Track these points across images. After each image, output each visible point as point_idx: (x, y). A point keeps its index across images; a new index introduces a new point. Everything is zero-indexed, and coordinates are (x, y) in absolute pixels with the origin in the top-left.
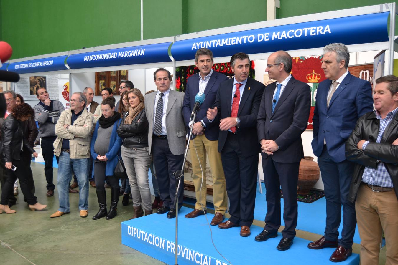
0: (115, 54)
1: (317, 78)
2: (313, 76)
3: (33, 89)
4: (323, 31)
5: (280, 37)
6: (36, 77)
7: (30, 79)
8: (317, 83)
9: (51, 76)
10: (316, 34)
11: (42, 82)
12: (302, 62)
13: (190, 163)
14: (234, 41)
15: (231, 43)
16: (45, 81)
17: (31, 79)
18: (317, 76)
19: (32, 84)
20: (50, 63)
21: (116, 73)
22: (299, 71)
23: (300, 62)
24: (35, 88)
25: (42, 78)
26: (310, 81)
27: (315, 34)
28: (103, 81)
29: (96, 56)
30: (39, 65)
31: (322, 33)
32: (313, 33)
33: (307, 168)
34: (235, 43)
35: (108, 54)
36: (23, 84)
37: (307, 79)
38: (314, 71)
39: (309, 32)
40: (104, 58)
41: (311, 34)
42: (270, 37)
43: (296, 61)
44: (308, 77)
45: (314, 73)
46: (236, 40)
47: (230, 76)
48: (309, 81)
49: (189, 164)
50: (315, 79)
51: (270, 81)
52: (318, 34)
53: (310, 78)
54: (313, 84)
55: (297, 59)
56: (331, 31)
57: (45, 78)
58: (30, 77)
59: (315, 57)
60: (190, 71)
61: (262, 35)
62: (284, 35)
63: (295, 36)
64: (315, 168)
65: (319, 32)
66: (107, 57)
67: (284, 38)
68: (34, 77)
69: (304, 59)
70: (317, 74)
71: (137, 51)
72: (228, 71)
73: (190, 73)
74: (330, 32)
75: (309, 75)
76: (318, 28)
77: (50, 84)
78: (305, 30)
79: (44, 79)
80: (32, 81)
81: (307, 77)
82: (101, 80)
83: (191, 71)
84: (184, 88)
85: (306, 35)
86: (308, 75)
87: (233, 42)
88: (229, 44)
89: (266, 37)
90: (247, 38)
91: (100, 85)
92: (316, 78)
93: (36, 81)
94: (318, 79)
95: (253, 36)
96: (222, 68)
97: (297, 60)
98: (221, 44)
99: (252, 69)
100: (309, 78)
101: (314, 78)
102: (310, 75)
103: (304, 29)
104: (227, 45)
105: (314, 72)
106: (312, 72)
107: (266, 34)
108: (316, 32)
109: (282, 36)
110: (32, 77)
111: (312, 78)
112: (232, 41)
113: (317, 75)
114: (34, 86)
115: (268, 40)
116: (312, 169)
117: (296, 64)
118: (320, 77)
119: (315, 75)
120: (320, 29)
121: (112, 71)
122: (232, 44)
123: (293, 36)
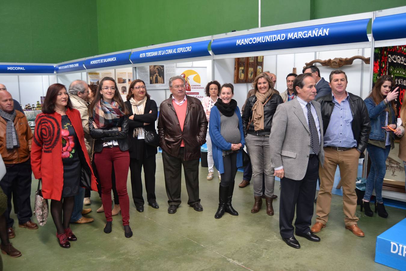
0: (283, 36)
3: (152, 78)
6: (155, 66)
7: (150, 68)
9: (168, 65)
11: (160, 70)
16: (163, 70)
19: (152, 74)
20: (188, 49)
21: (254, 59)
24: (154, 77)
25: (160, 67)
28: (242, 68)
29: (254, 39)
30: (172, 52)
35: (272, 36)
36: (144, 73)
40: (266, 41)
57: (163, 66)
58: (150, 66)
60: (385, 52)
66: (270, 40)
71: (317, 31)
77: (168, 73)
79: (162, 68)
80: (152, 70)
82: (241, 66)
91: (240, 72)
93: (155, 70)
110: (152, 66)
114: (154, 75)
121: (250, 57)
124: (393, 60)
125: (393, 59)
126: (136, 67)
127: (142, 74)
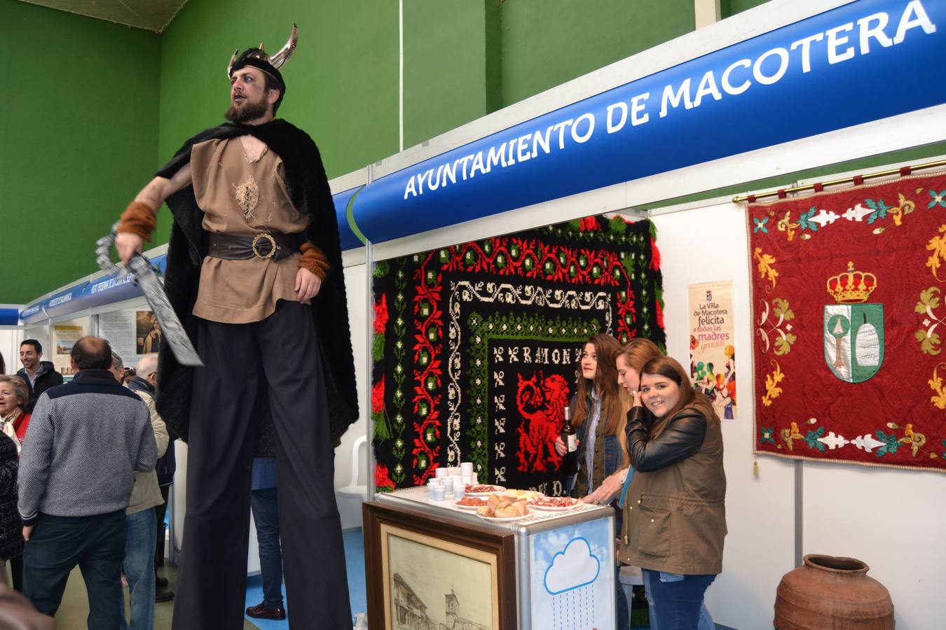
1: (865, 288)
2: (851, 279)
3: (145, 340)
4: (890, 32)
5: (693, 99)
7: (137, 317)
8: (866, 302)
10: (858, 50)
12: (808, 237)
13: (411, 591)
14: (526, 146)
15: (515, 157)
17: (140, 318)
18: (862, 281)
19: (143, 331)
22: (800, 265)
23: (802, 237)
24: (149, 339)
26: (839, 298)
27: (850, 54)
31: (886, 42)
32: (841, 50)
33: (846, 609)
34: (528, 153)
36: (119, 330)
37: (829, 290)
38: (851, 264)
39: (819, 52)
41: (833, 59)
42: (653, 110)
43: (787, 236)
44: (833, 287)
45: (852, 271)
46: (530, 143)
47: (578, 293)
48: (835, 296)
49: (408, 594)
50: (856, 289)
51: (709, 303)
52: (865, 49)
53: (839, 288)
54: (850, 307)
55: (791, 230)
56: (933, 21)
58: (138, 313)
59: (854, 218)
60: (426, 276)
61: (623, 105)
62: (707, 86)
63: (755, 84)
64: (876, 610)
65: (873, 41)
67: (708, 99)
68: (147, 313)
69: (814, 228)
70: (863, 275)
72: (571, 278)
73: (426, 282)
74: (930, 28)
75: (836, 280)
76: (864, 22)
78: (800, 47)
80: (142, 322)
81: (828, 287)
83: (430, 275)
84: (404, 331)
85: (806, 68)
86: (832, 278)
87: (524, 153)
88: (512, 162)
89: (636, 109)
90: (568, 129)
92: (862, 286)
93: (152, 321)
94: (867, 290)
95: (590, 117)
96: (548, 266)
97: (793, 232)
98: (485, 167)
99: (653, 269)
100: (837, 290)
101: (853, 287)
102: (838, 278)
103: (794, 46)
104: (504, 164)
105: (851, 269)
106: (845, 269)
107: (635, 100)
108: (855, 42)
109: (701, 93)
110: (142, 312)
111: (847, 287)
112: (521, 147)
113: (863, 278)
114: (148, 333)
115: (646, 119)
116: (866, 614)
117: (789, 245)
118: (875, 283)
119: (857, 278)
120: (873, 24)
122: (521, 159)
123: (747, 85)
124: (478, 296)
125: (477, 291)
126: (98, 315)
127: (116, 330)
